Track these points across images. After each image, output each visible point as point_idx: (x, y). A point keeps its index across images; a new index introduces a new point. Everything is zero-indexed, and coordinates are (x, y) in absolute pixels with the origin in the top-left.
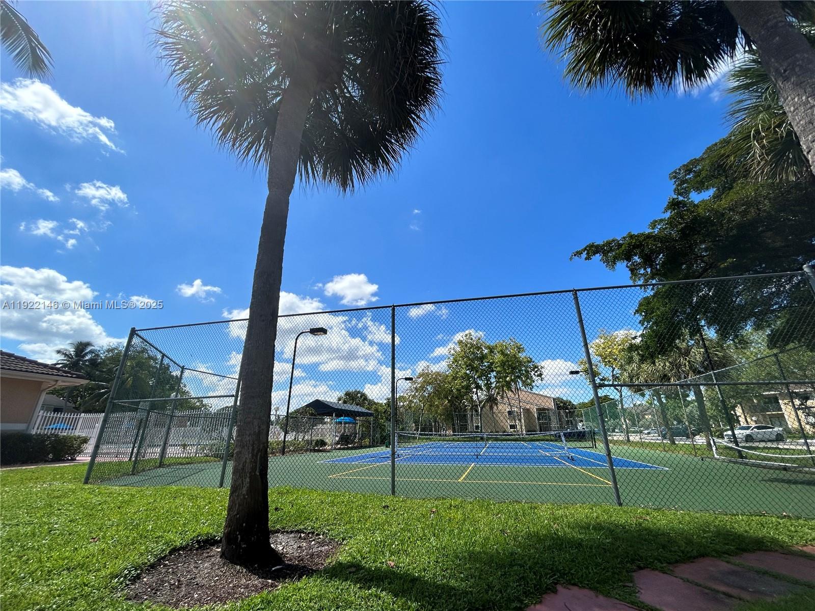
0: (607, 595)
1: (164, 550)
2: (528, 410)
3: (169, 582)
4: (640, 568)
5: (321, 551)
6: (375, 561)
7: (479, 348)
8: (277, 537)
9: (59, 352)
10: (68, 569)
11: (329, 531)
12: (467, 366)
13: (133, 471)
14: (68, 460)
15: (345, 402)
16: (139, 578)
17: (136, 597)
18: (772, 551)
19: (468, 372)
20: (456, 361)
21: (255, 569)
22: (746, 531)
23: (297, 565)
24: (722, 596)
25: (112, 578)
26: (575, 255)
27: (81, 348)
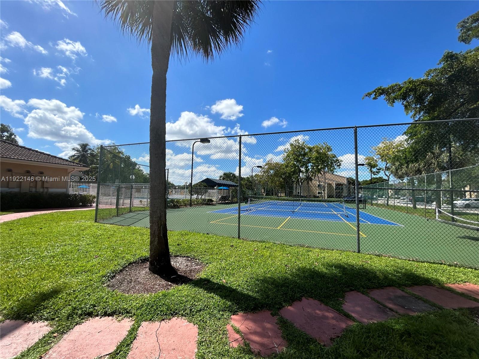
0: (327, 304)
1: (126, 264)
2: (330, 184)
3: (127, 280)
4: (352, 290)
5: (196, 268)
6: (217, 278)
7: (303, 149)
8: (178, 258)
9: (73, 149)
10: (85, 272)
11: (201, 258)
12: (295, 160)
13: (117, 215)
14: (89, 206)
15: (224, 179)
16: (115, 277)
17: (113, 286)
18: (432, 286)
19: (295, 163)
20: (288, 156)
21: (164, 277)
22: (423, 274)
23: (183, 276)
24: (388, 310)
25: (102, 277)
26: (366, 96)
27: (84, 147)
